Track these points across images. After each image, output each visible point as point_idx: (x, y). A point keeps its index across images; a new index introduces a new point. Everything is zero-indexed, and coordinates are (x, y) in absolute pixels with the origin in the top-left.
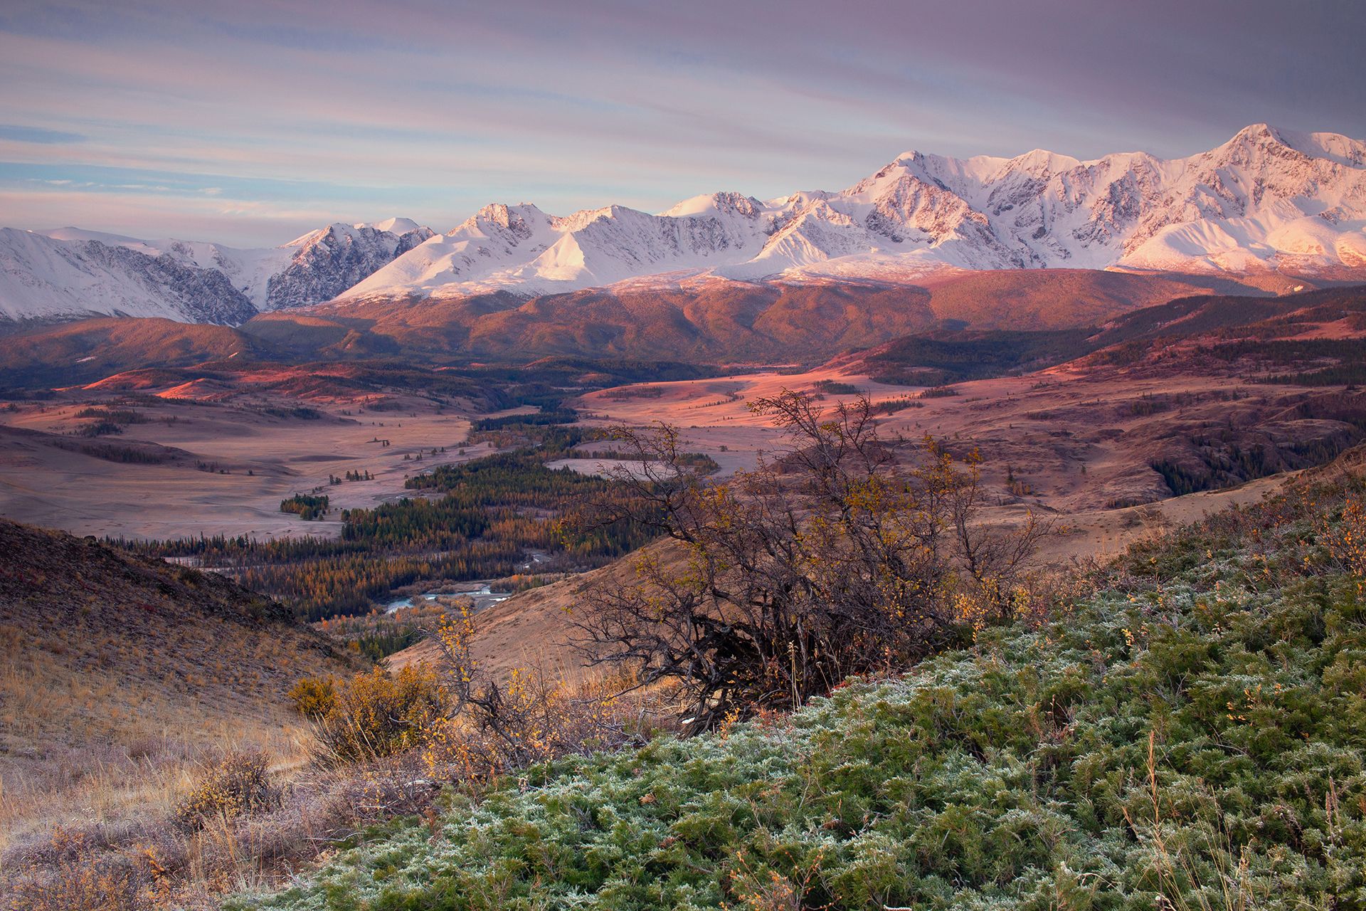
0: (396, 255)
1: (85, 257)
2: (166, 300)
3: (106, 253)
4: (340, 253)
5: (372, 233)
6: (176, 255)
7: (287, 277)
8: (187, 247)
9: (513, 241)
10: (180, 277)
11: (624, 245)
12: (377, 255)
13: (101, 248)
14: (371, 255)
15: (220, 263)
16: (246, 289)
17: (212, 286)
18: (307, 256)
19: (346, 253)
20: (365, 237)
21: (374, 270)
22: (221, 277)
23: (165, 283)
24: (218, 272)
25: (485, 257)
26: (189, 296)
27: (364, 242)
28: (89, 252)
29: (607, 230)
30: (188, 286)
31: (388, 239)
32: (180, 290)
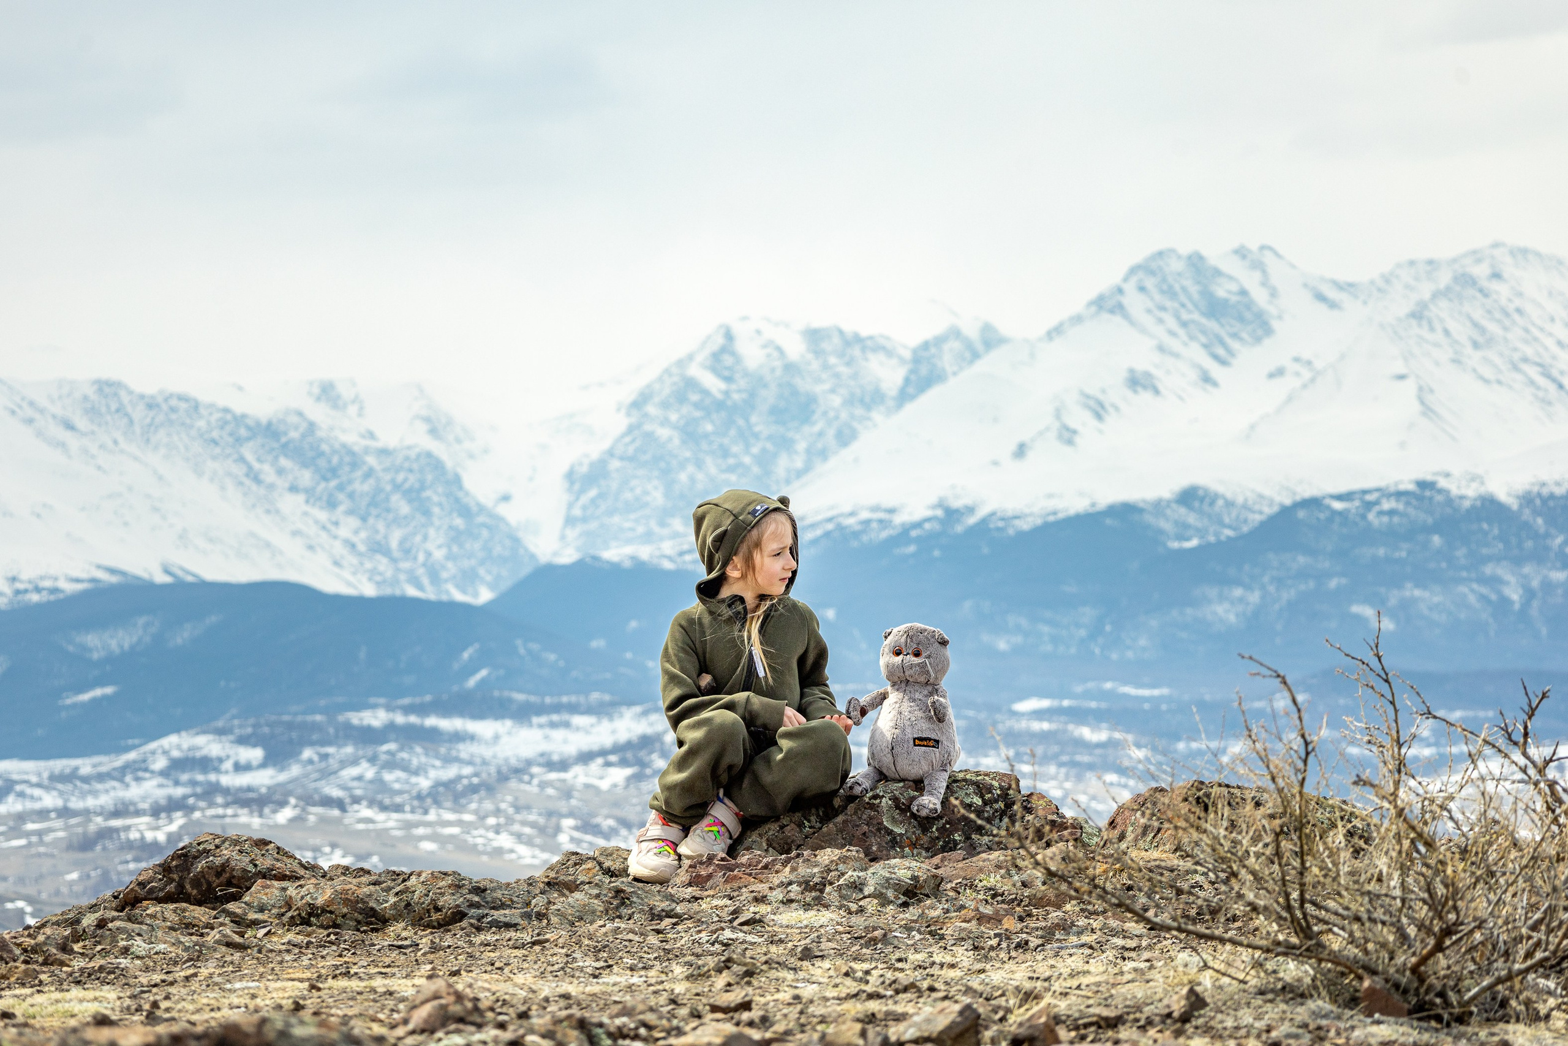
0: (904, 396)
1: (82, 423)
2: (296, 533)
3: (139, 413)
4: (752, 394)
5: (836, 340)
6: (319, 413)
7: (615, 464)
8: (345, 392)
9: (1221, 352)
10: (334, 471)
11: (1529, 351)
12: (849, 402)
13: (125, 398)
14: (836, 401)
15: (434, 432)
16: (506, 498)
17: (414, 495)
18: (665, 405)
19: (769, 396)
20: (818, 353)
21: (846, 437)
22: (438, 466)
23: (293, 489)
24: (429, 455)
25: (1145, 397)
26: (353, 522)
27: (815, 365)
28: (92, 412)
29: (1478, 315)
30: (351, 496)
31: (882, 356)
32: (332, 505)
